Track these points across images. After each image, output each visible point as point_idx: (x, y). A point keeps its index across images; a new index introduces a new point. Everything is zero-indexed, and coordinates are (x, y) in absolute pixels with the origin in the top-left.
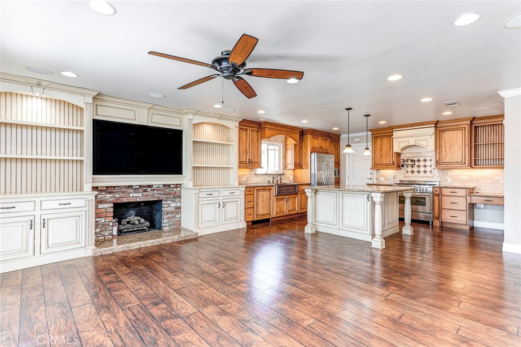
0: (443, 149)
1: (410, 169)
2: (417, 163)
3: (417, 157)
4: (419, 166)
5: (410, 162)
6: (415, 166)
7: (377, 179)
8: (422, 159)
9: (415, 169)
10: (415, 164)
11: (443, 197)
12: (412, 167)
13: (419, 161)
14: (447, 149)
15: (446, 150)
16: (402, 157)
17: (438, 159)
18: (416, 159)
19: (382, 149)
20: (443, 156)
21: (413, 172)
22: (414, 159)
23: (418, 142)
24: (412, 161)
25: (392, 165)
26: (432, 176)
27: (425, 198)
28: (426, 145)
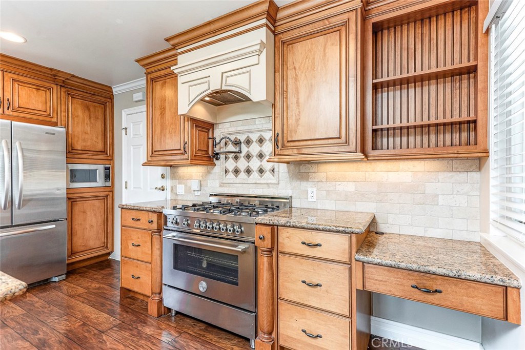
0: (292, 99)
1: (231, 164)
2: (244, 149)
3: (244, 132)
4: (248, 157)
5: (231, 148)
6: (242, 155)
7: (172, 190)
8: (254, 137)
9: (242, 164)
10: (240, 152)
11: (280, 255)
12: (236, 158)
13: (248, 142)
14: (301, 100)
15: (298, 102)
16: (218, 133)
17: (278, 130)
18: (242, 138)
19: (164, 109)
20: (292, 121)
21: (236, 171)
22: (239, 137)
23: (231, 81)
24: (237, 143)
25: (182, 154)
26: (275, 181)
27: (238, 256)
28: (248, 88)
